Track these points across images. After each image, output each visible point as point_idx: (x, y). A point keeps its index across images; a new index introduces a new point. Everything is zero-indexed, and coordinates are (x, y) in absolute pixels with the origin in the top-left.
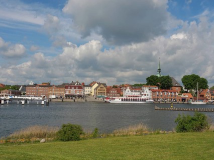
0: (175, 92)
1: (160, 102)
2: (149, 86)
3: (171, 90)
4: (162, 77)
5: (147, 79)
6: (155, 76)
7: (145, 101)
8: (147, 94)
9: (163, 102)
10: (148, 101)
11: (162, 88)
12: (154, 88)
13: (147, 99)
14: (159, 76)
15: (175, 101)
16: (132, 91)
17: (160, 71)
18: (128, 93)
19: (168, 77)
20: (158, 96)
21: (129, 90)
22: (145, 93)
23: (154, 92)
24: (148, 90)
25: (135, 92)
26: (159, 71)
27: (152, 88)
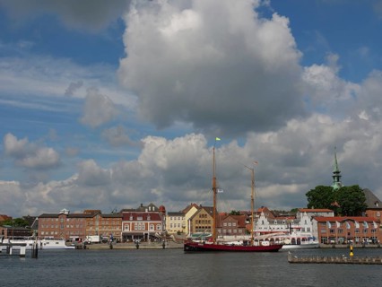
0: (370, 222)
1: (336, 246)
2: (313, 209)
3: (364, 217)
4: (342, 189)
5: (308, 194)
6: (326, 188)
7: (299, 243)
8: (306, 227)
9: (343, 246)
10: (306, 243)
11: (343, 214)
12: (325, 215)
13: (304, 240)
14: (335, 186)
15: (373, 243)
16: (272, 223)
17: (338, 177)
18: (263, 227)
19: (356, 188)
20: (332, 231)
21: (266, 221)
22: (302, 224)
23: (322, 222)
24: (308, 220)
25: (279, 223)
26: (337, 175)
27: (320, 214)
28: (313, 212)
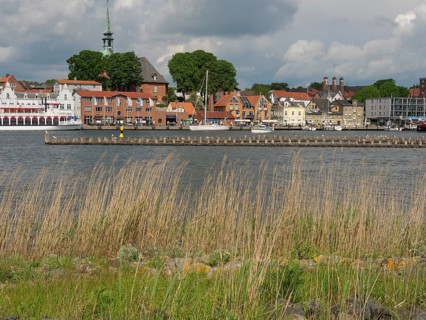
0: (146, 100)
1: (103, 128)
2: (75, 80)
3: (138, 93)
4: (114, 56)
5: (70, 61)
6: (93, 53)
7: (56, 124)
8: (66, 103)
9: (111, 128)
10: (66, 123)
11: (113, 87)
12: (91, 88)
13: (62, 119)
14: (106, 52)
15: (147, 124)
16: (20, 96)
17: (110, 41)
18: (8, 101)
19: (131, 56)
20: (98, 109)
21: (12, 93)
22: (60, 100)
23: (86, 97)
24: (69, 94)
25: (30, 97)
26: (108, 38)
27: (84, 87)
28: (76, 84)
